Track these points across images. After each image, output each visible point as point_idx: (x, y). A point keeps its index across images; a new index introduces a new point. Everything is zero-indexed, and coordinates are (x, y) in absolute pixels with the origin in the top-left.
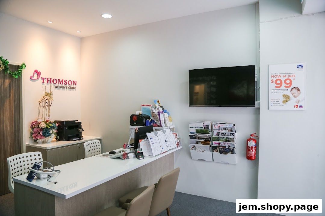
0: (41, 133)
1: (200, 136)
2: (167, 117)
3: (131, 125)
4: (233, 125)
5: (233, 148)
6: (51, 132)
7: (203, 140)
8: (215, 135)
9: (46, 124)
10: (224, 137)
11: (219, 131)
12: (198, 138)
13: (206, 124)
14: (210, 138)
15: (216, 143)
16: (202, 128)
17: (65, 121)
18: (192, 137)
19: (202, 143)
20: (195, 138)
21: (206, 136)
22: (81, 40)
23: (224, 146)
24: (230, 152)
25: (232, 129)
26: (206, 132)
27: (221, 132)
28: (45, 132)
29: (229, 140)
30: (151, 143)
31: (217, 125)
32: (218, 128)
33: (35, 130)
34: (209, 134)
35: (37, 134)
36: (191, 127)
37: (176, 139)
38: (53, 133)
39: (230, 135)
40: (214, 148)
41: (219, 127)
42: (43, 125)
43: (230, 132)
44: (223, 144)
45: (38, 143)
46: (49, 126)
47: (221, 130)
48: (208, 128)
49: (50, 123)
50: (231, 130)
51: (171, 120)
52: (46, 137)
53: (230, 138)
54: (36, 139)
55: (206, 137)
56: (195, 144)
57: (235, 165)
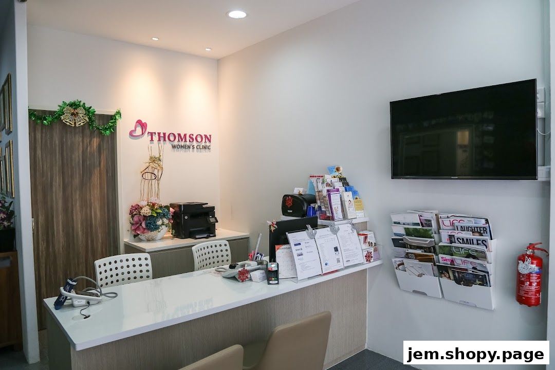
0: (144, 225)
1: (413, 242)
2: (351, 200)
3: (283, 215)
4: (483, 221)
5: (483, 274)
6: (159, 223)
7: (419, 252)
8: (445, 242)
9: (152, 210)
10: (462, 248)
11: (453, 234)
12: (410, 245)
13: (427, 216)
14: (434, 247)
15: (446, 260)
16: (418, 224)
17: (184, 205)
18: (398, 243)
19: (417, 256)
20: (404, 246)
21: (426, 242)
22: (218, 63)
23: (463, 266)
24: (478, 282)
25: (482, 229)
26: (426, 234)
27: (457, 236)
28: (149, 223)
29: (475, 254)
30: (295, 253)
31: (449, 219)
32: (451, 228)
33: (136, 218)
34: (431, 238)
35: (138, 225)
36: (395, 223)
37: (365, 246)
38: (163, 224)
39: (478, 244)
40: (442, 270)
41: (452, 224)
42: (146, 211)
43: (477, 237)
44: (459, 262)
45: (141, 240)
46: (156, 213)
47: (457, 232)
48: (430, 225)
49: (161, 207)
50: (480, 231)
51: (360, 207)
52: (152, 230)
53: (477, 251)
54: (136, 234)
55: (425, 244)
56: (402, 259)
57: (491, 311)
